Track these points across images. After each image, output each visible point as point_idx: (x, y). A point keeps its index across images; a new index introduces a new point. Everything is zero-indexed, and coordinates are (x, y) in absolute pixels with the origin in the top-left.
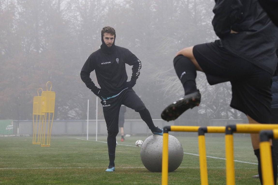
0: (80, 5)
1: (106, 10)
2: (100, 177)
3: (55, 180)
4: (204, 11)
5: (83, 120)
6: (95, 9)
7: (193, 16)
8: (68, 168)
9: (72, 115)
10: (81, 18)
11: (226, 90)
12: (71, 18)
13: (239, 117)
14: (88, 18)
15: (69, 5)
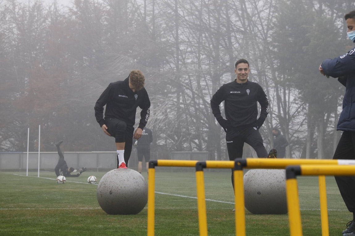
0: (17, 16)
1: (48, 21)
2: (56, 220)
3: (4, 223)
4: (164, 26)
5: (20, 152)
6: (35, 20)
7: (151, 30)
8: (15, 209)
9: (6, 146)
10: (18, 31)
11: (189, 117)
12: (5, 31)
13: (204, 149)
14: (27, 31)
15: (2, 15)
